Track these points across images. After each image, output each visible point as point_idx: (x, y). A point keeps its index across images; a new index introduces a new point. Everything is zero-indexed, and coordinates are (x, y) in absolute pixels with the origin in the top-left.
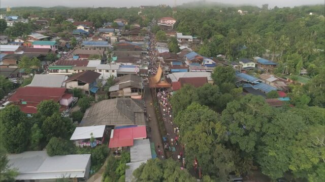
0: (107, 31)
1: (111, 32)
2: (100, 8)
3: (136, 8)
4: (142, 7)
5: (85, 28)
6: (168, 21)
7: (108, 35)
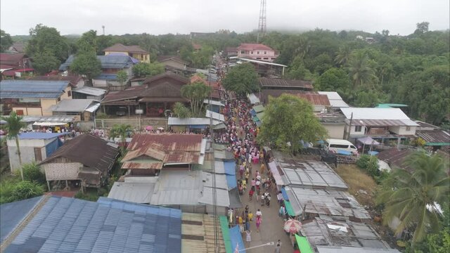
0: (33, 93)
1: (49, 96)
6: (254, 53)
7: (33, 114)
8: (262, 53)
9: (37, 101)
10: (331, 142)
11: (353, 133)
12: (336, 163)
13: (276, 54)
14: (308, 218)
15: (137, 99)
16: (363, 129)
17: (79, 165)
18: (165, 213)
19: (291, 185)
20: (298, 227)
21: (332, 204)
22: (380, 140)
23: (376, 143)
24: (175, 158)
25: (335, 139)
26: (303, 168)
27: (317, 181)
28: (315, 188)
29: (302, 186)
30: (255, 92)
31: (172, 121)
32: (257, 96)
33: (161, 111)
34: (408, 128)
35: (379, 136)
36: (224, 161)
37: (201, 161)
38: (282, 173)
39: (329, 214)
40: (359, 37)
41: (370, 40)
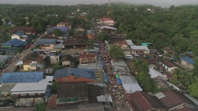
0: (47, 43)
1: (52, 43)
2: (50, 6)
3: (75, 6)
4: (79, 5)
5: (20, 38)
7: (48, 48)
8: (109, 21)
9: (49, 45)
10: (127, 55)
11: (133, 53)
12: (127, 61)
13: (114, 22)
14: (118, 71)
15: (75, 44)
16: (135, 52)
17: (70, 62)
18: (91, 70)
19: (115, 66)
20: (116, 73)
21: (123, 69)
22: (140, 55)
23: (138, 56)
24: (90, 60)
25: (128, 55)
26: (119, 62)
27: (121, 64)
28: (120, 66)
29: (118, 66)
30: (107, 40)
31: (86, 50)
32: (108, 42)
33: (81, 47)
34: (147, 51)
35: (140, 54)
36: (100, 60)
37: (96, 61)
38: (113, 63)
39: (122, 71)
40: (149, 9)
41: (153, 11)
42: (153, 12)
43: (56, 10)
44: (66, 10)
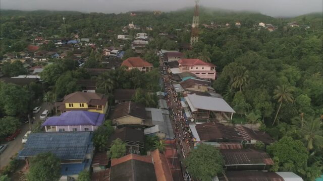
4: (133, 13)
6: (194, 69)
8: (200, 68)
13: (212, 68)
40: (262, 24)
41: (270, 27)
42: (271, 30)
43: (92, 24)
44: (109, 23)
